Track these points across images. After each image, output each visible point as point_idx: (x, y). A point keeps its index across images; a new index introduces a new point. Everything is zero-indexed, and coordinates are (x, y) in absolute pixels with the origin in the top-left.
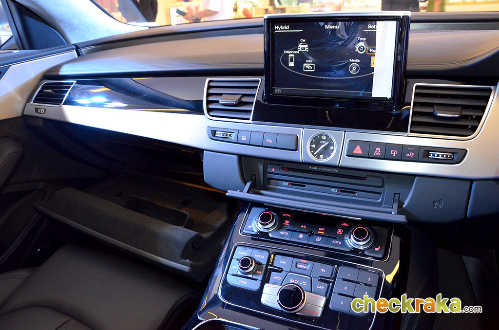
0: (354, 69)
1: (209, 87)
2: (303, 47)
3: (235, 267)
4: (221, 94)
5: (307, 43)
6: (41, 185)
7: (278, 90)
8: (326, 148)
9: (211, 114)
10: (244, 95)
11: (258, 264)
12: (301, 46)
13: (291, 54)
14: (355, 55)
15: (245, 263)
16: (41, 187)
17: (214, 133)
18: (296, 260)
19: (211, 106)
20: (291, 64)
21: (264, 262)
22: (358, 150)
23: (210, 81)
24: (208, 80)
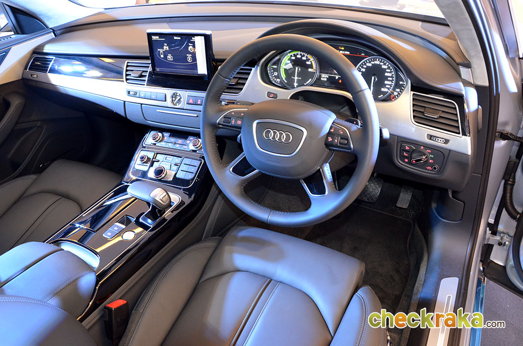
0: (190, 59)
1: (127, 66)
2: (166, 48)
3: (139, 161)
4: (133, 70)
5: (167, 45)
6: (39, 124)
7: (158, 70)
8: (179, 100)
9: (128, 81)
10: (143, 71)
11: (149, 159)
12: (165, 47)
13: (161, 51)
14: (189, 53)
15: (142, 158)
16: (38, 125)
17: (129, 92)
18: (166, 156)
19: (128, 77)
20: (162, 56)
21: (152, 158)
22: (191, 101)
23: (128, 63)
24: (126, 62)
